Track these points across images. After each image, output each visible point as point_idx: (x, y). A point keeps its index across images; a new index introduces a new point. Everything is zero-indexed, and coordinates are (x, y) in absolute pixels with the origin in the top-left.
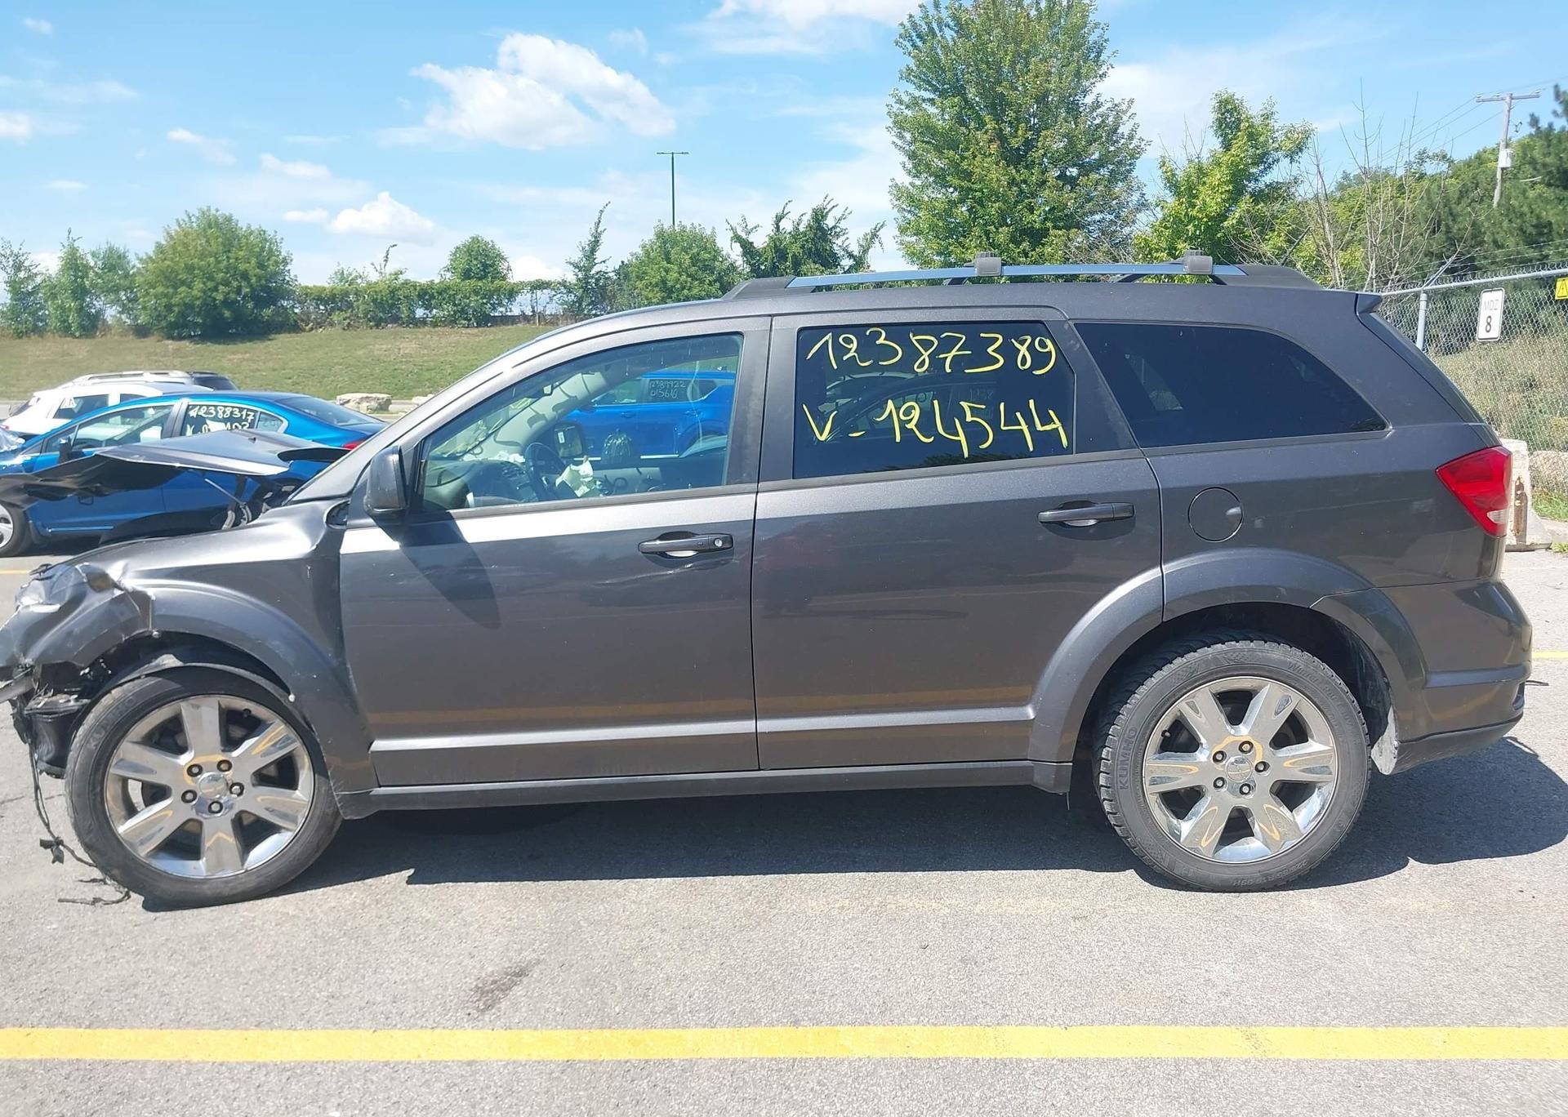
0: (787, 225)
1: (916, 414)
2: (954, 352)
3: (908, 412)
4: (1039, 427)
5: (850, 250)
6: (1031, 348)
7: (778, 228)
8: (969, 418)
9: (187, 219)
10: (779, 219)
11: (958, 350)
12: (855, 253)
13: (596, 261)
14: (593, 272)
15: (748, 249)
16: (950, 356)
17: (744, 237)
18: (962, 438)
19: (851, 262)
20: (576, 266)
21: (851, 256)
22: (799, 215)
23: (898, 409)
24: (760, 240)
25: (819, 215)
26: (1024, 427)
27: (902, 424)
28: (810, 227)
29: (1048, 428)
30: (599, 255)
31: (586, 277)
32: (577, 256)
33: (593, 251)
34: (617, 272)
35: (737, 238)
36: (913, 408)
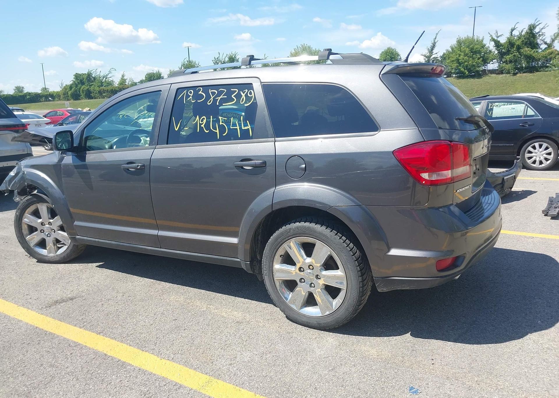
0: (516, 33)
1: (205, 121)
2: (221, 97)
3: (202, 121)
4: (243, 128)
5: (545, 41)
6: (246, 95)
7: (511, 34)
8: (221, 123)
9: (297, 48)
10: (512, 30)
11: (223, 96)
12: (547, 42)
13: (433, 53)
14: (431, 58)
15: (498, 44)
16: (220, 98)
17: (496, 38)
18: (218, 131)
19: (546, 46)
20: (425, 56)
21: (546, 43)
22: (522, 28)
23: (200, 119)
24: (503, 40)
25: (532, 28)
26: (238, 128)
27: (200, 124)
28: (527, 33)
29: (246, 128)
30: (435, 51)
31: (429, 60)
32: (426, 52)
33: (432, 49)
34: (441, 57)
35: (493, 40)
36: (204, 119)
